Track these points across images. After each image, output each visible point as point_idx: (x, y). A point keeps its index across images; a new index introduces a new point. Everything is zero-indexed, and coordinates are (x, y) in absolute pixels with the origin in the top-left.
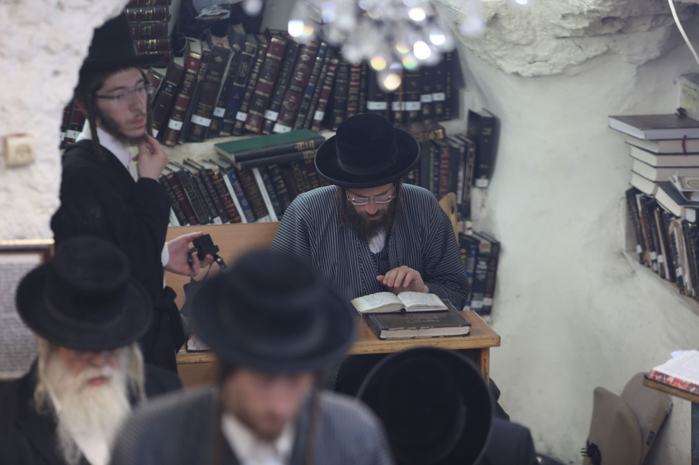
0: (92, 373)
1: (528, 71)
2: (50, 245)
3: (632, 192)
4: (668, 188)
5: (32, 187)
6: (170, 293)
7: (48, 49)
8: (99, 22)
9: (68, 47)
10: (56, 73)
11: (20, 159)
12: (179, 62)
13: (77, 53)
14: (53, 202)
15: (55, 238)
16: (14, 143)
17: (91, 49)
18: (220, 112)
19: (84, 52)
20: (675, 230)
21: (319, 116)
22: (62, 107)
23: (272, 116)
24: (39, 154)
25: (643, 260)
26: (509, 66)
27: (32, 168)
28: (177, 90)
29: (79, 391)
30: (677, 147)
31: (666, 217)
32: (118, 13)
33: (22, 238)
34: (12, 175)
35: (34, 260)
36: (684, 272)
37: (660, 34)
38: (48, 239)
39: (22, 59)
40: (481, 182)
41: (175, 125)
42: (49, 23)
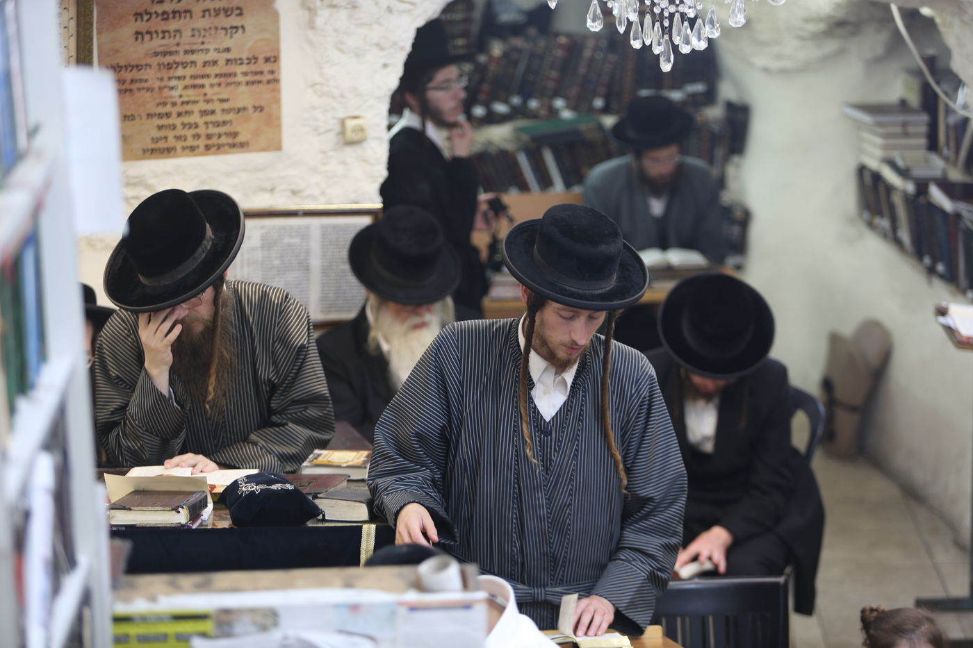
0: (416, 320)
1: (775, 65)
2: (378, 209)
3: (862, 170)
4: (892, 164)
5: (365, 161)
6: (475, 251)
7: (379, 46)
8: (421, 22)
9: (395, 43)
10: (385, 66)
11: (356, 137)
12: (482, 59)
13: (402, 48)
14: (382, 173)
15: (383, 203)
16: (350, 124)
17: (414, 45)
18: (516, 100)
19: (408, 48)
20: (897, 200)
21: (599, 103)
22: (390, 93)
23: (559, 103)
24: (370, 133)
25: (871, 225)
26: (760, 61)
27: (365, 145)
28: (481, 81)
29: (405, 334)
30: (899, 130)
31: (889, 189)
32: (435, 16)
33: (356, 203)
34: (349, 150)
35: (366, 221)
36: (905, 235)
37: (884, 36)
38: (377, 204)
39: (358, 54)
40: (736, 159)
41: (479, 111)
42: (380, 24)
